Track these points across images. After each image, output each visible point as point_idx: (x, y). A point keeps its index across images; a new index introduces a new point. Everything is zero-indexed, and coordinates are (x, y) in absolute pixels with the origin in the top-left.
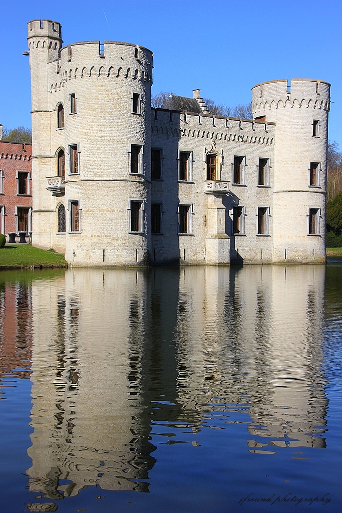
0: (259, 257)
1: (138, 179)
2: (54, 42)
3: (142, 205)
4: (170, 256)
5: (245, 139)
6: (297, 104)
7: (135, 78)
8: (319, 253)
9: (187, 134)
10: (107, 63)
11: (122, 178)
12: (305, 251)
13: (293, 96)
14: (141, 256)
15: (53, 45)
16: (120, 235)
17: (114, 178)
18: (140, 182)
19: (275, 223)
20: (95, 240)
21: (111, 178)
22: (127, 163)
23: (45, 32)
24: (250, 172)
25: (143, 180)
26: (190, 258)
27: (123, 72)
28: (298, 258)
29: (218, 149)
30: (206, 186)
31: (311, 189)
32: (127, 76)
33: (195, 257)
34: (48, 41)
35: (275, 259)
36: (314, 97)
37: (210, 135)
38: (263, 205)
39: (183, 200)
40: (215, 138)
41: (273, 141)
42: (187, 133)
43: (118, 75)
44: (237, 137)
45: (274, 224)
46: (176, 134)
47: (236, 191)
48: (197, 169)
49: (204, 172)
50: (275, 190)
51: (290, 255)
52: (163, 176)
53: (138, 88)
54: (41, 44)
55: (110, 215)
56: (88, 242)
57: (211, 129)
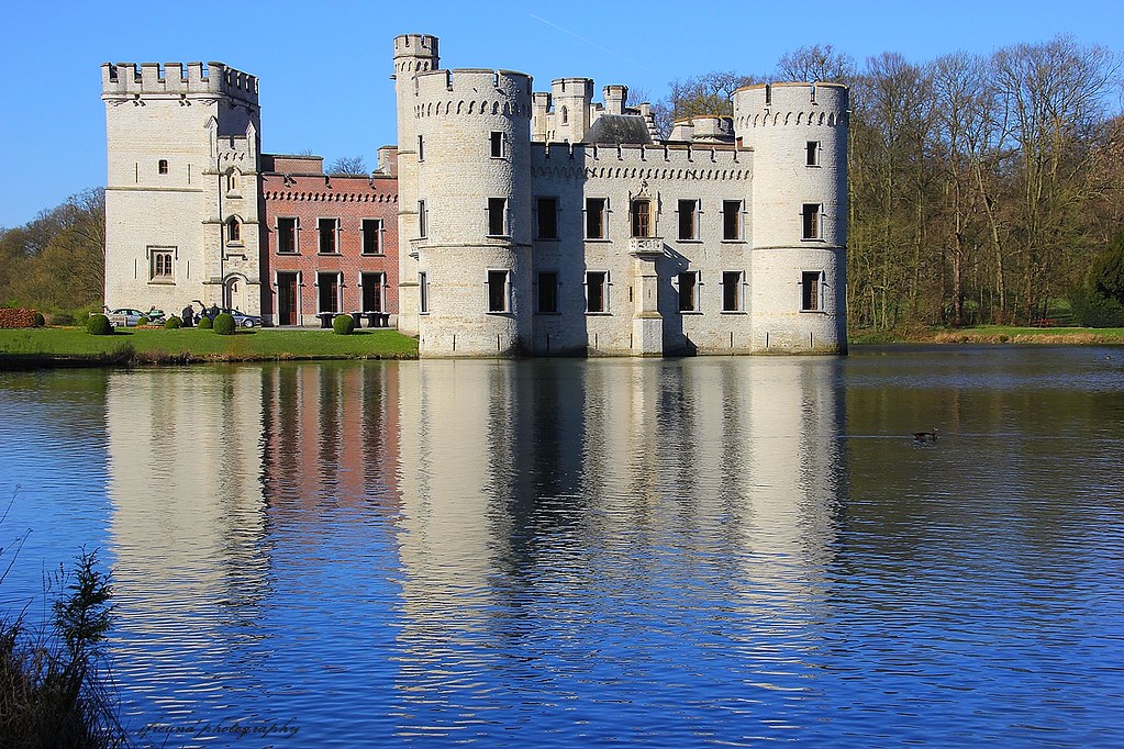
0: (726, 345)
1: (500, 242)
2: (423, 61)
3: (508, 276)
4: (573, 344)
5: (698, 175)
6: (780, 120)
7: (495, 112)
8: (820, 338)
9: (599, 175)
10: (455, 97)
11: (477, 243)
12: (796, 334)
13: (774, 108)
14: (506, 344)
15: (422, 66)
16: (474, 315)
17: (466, 243)
18: (503, 247)
19: (754, 295)
20: (444, 323)
21: (462, 243)
22: (483, 223)
23: (412, 50)
24: (709, 222)
25: (508, 243)
26: (605, 345)
27: (477, 108)
28: (785, 346)
29: (650, 193)
30: (633, 245)
31: (806, 244)
32: (483, 111)
33: (614, 345)
34: (414, 62)
35: (753, 349)
36: (807, 109)
37: (637, 173)
38: (731, 268)
39: (592, 265)
40: (646, 177)
41: (750, 175)
42: (598, 173)
43: (471, 111)
44: (683, 174)
45: (751, 296)
46: (581, 175)
47: (683, 249)
48: (617, 221)
49: (628, 226)
50: (754, 246)
51: (773, 342)
52: (560, 234)
53: (500, 124)
54: (406, 67)
55: (462, 291)
56: (436, 325)
57: (639, 165)
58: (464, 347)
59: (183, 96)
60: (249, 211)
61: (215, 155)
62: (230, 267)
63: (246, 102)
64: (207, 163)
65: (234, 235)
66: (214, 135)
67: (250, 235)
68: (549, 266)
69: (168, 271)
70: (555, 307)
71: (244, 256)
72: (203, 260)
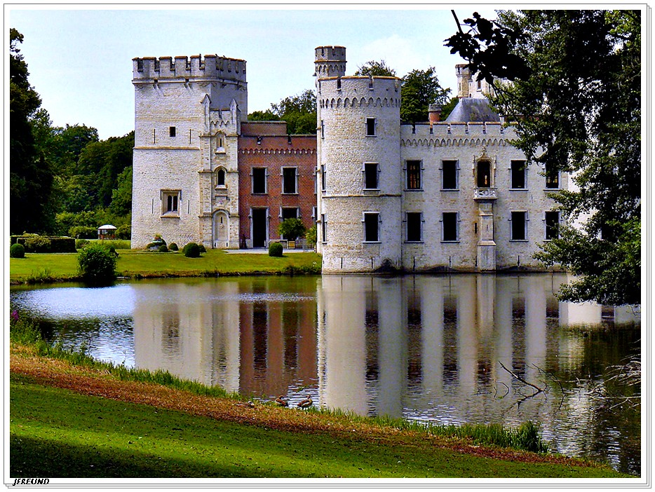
1: (373, 193)
2: (334, 65)
3: (378, 217)
4: (433, 263)
7: (369, 105)
9: (451, 144)
10: (343, 96)
11: (357, 194)
14: (378, 264)
15: (333, 68)
16: (355, 244)
17: (349, 194)
18: (375, 197)
20: (335, 249)
21: (347, 194)
22: (361, 180)
24: (534, 176)
25: (379, 195)
26: (456, 264)
30: (476, 193)
32: (361, 104)
33: (463, 265)
34: (327, 65)
37: (480, 142)
38: (551, 209)
39: (447, 209)
40: (487, 145)
42: (451, 142)
44: (515, 143)
46: (438, 144)
47: (515, 196)
48: (464, 176)
49: (474, 179)
53: (373, 113)
55: (347, 227)
56: (330, 251)
57: (481, 136)
58: (348, 266)
59: (187, 80)
60: (232, 164)
61: (208, 123)
62: (218, 205)
63: (235, 81)
64: (202, 129)
65: (221, 181)
66: (208, 109)
67: (232, 183)
68: (414, 209)
69: (175, 208)
70: (420, 237)
71: (227, 197)
72: (199, 199)
